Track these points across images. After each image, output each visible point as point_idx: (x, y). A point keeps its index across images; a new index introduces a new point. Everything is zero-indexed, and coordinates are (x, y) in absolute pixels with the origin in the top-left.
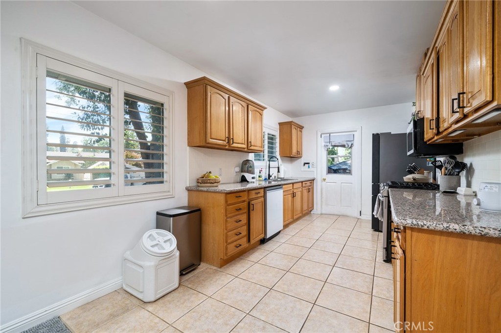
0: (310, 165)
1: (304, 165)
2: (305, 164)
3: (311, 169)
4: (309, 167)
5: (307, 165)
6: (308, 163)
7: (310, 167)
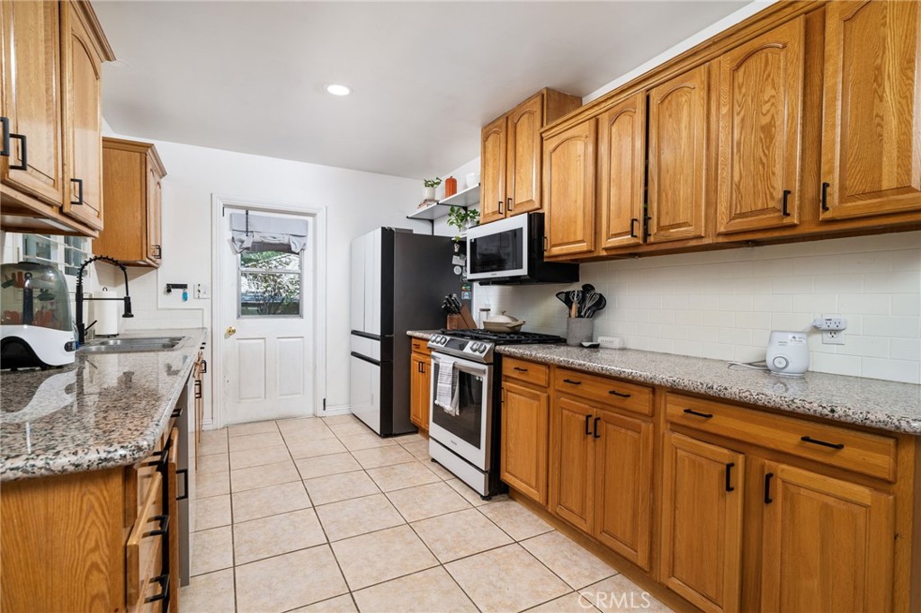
0: (189, 291)
1: (169, 291)
2: (170, 288)
3: (191, 303)
4: (185, 297)
5: (177, 293)
6: (184, 286)
7: (189, 296)
